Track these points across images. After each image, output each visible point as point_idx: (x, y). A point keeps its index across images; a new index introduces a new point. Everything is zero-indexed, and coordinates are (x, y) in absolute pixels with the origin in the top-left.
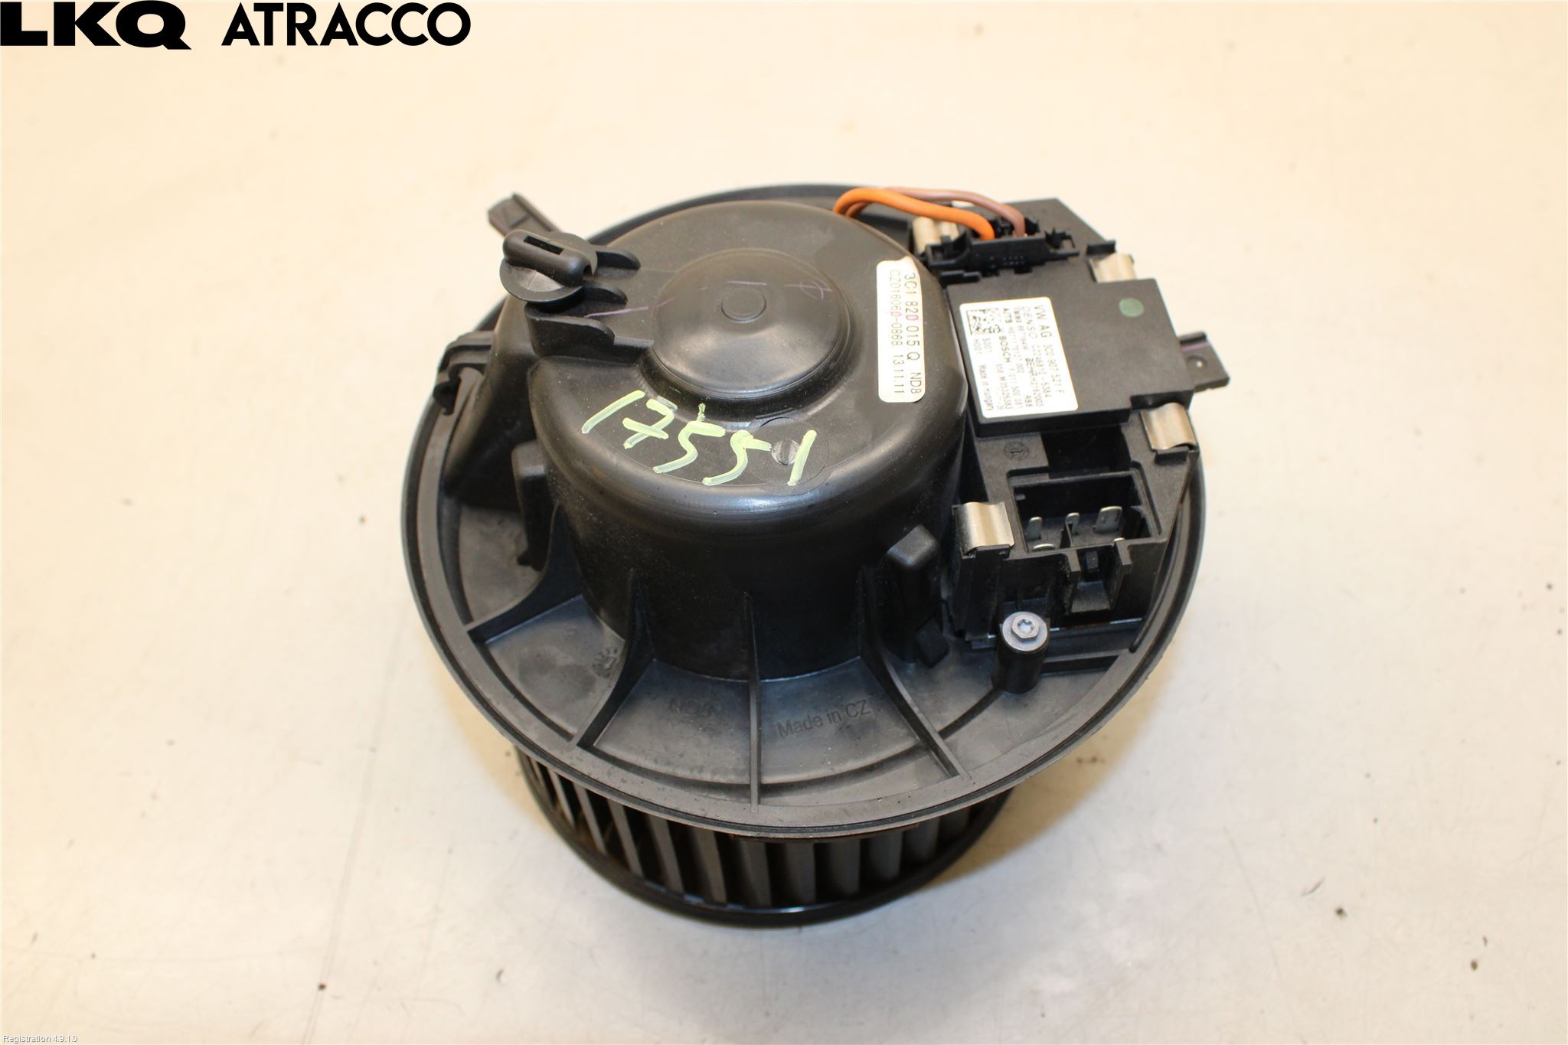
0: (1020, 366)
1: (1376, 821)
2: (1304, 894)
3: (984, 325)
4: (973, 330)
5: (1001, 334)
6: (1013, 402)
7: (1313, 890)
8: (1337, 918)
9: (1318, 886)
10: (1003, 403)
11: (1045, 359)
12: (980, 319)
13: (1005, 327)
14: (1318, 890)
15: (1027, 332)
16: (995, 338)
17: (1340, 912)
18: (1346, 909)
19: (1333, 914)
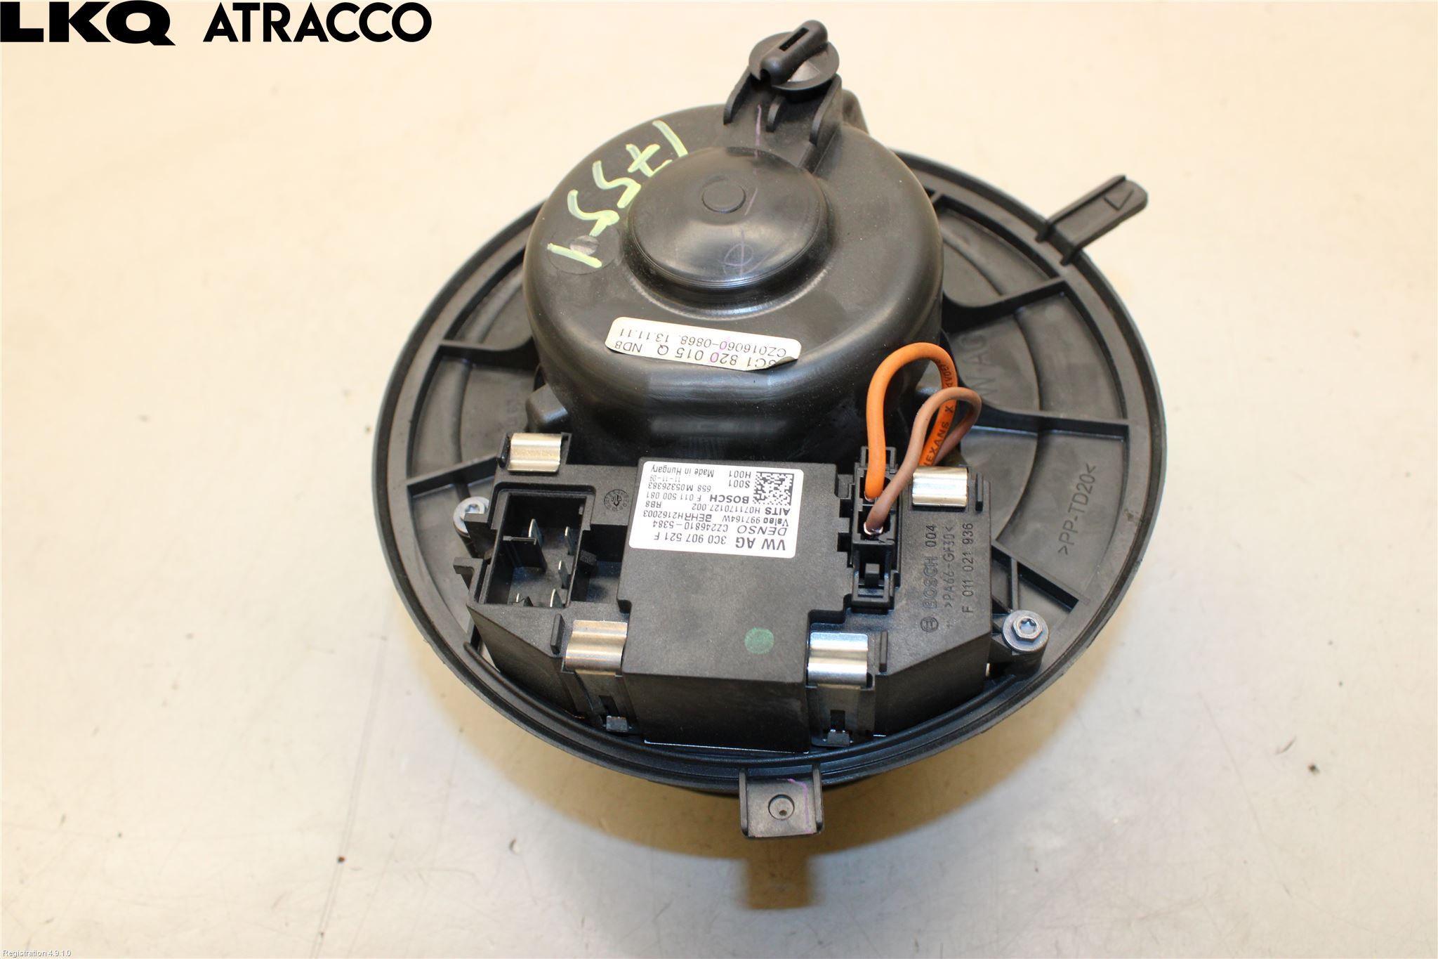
0: (703, 507)
1: (1341, 684)
2: (1278, 752)
3: (767, 487)
4: (764, 475)
5: (751, 499)
6: (656, 490)
7: (1287, 749)
8: (1310, 774)
9: (1290, 744)
10: (658, 481)
11: (706, 534)
12: (779, 485)
13: (762, 506)
14: (1291, 749)
15: (748, 526)
16: (750, 492)
17: (1313, 768)
18: (1318, 766)
19: (1306, 771)
